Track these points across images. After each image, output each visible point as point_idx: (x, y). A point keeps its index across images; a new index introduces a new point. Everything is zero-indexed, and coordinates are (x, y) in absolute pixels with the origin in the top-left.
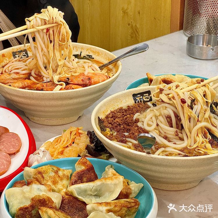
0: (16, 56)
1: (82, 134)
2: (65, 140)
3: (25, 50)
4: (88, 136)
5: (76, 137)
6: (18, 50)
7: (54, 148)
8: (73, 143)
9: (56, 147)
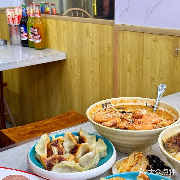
0: (104, 107)
1: (142, 157)
2: (131, 161)
3: (109, 103)
4: (148, 159)
5: (138, 159)
6: (105, 102)
7: (123, 166)
8: (137, 164)
9: (125, 166)
